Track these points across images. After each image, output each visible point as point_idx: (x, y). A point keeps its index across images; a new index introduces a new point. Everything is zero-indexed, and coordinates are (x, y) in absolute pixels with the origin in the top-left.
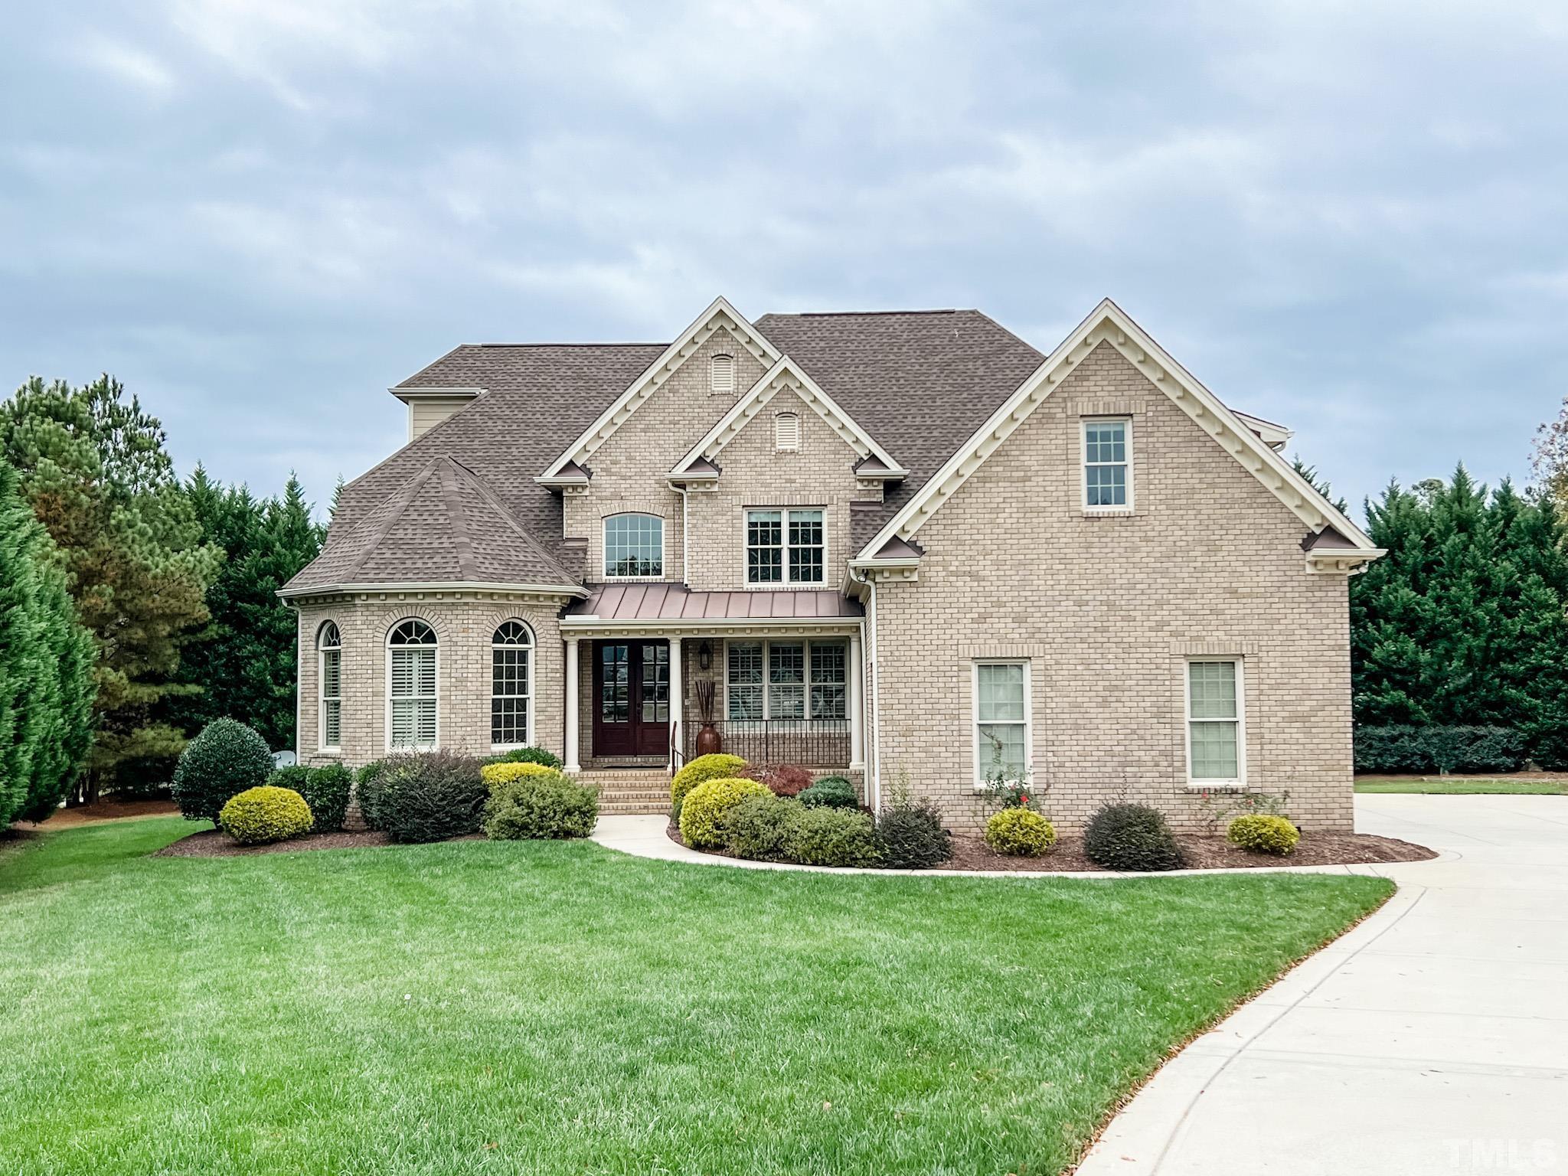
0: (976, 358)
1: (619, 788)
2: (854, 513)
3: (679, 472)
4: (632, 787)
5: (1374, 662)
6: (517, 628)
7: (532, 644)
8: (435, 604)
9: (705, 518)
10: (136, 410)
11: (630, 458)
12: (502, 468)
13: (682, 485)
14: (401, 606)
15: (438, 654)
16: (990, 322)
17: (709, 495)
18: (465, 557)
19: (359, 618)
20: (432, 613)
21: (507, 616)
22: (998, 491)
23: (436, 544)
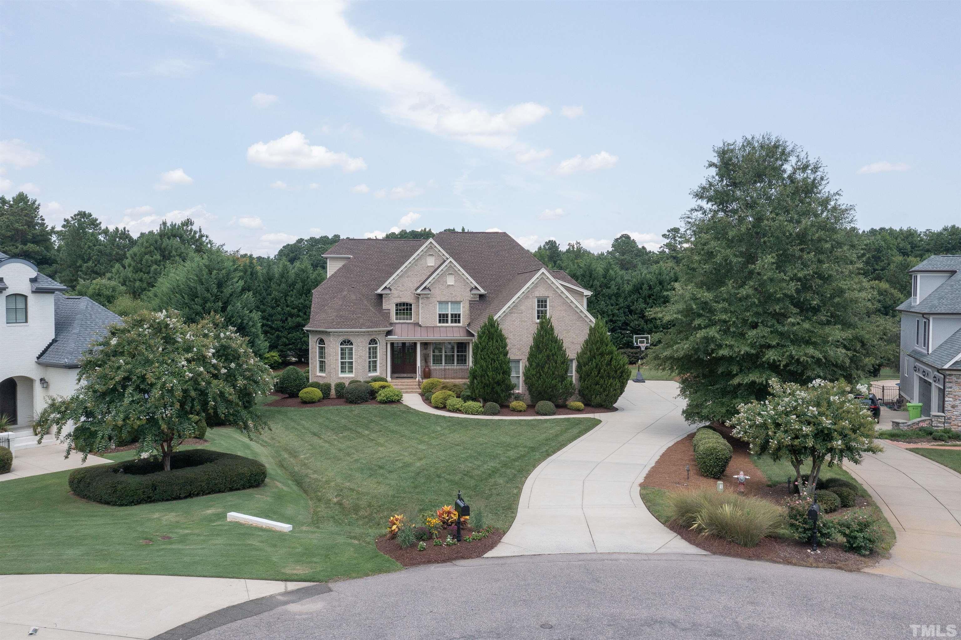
0: (505, 250)
1: (403, 385)
2: (470, 304)
3: (419, 291)
4: (407, 385)
5: (631, 327)
6: (375, 340)
7: (379, 345)
8: (353, 335)
9: (426, 305)
10: (200, 231)
11: (403, 285)
12: (361, 284)
13: (419, 295)
14: (343, 335)
15: (354, 348)
16: (510, 237)
17: (428, 298)
18: (361, 321)
19: (331, 339)
20: (352, 337)
21: (372, 337)
22: (515, 316)
23: (352, 317)
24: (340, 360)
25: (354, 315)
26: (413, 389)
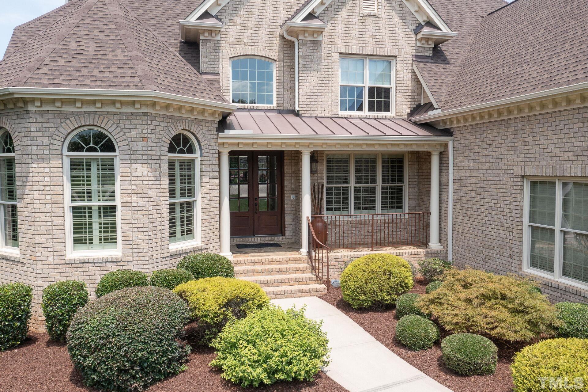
2: (414, 64)
3: (296, 22)
6: (186, 140)
7: (198, 154)
8: (114, 114)
9: (312, 61)
11: (250, 14)
14: (78, 114)
15: (117, 162)
17: (315, 43)
18: (142, 68)
19: (33, 124)
20: (111, 122)
21: (178, 129)
23: (110, 56)
24: (68, 203)
25: (118, 52)
26: (299, 281)
